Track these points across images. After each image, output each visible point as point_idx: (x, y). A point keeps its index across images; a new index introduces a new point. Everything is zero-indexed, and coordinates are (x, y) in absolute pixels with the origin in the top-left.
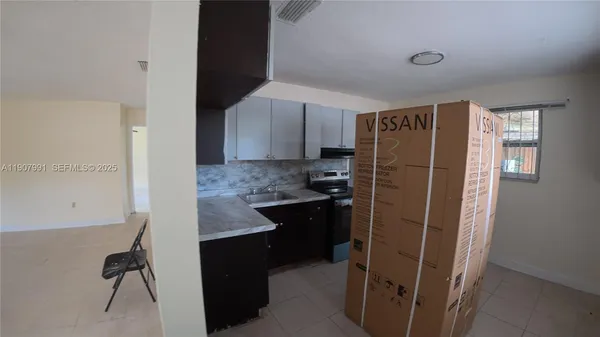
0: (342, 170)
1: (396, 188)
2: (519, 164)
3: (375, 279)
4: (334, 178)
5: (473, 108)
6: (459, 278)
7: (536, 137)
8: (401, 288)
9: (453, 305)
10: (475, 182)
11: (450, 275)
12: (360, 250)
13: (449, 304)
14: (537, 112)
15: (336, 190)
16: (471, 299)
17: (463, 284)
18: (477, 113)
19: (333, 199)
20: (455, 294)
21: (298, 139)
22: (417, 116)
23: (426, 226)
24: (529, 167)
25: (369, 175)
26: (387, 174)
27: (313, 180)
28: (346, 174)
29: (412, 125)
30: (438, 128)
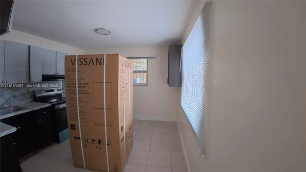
0: (57, 88)
1: (89, 93)
2: (141, 79)
3: (86, 141)
4: (53, 93)
5: (120, 57)
6: (122, 127)
7: (146, 69)
8: (99, 141)
9: (122, 140)
10: (123, 87)
11: (118, 128)
12: (75, 129)
13: (120, 140)
14: (146, 60)
15: (55, 100)
16: (130, 135)
17: (124, 129)
18: (122, 59)
19: (53, 105)
20: (122, 134)
21: (25, 69)
22: (97, 59)
23: (105, 110)
24: (144, 81)
25: (74, 89)
26: (84, 87)
27: (37, 96)
28: (61, 90)
29: (95, 63)
30: (106, 65)
